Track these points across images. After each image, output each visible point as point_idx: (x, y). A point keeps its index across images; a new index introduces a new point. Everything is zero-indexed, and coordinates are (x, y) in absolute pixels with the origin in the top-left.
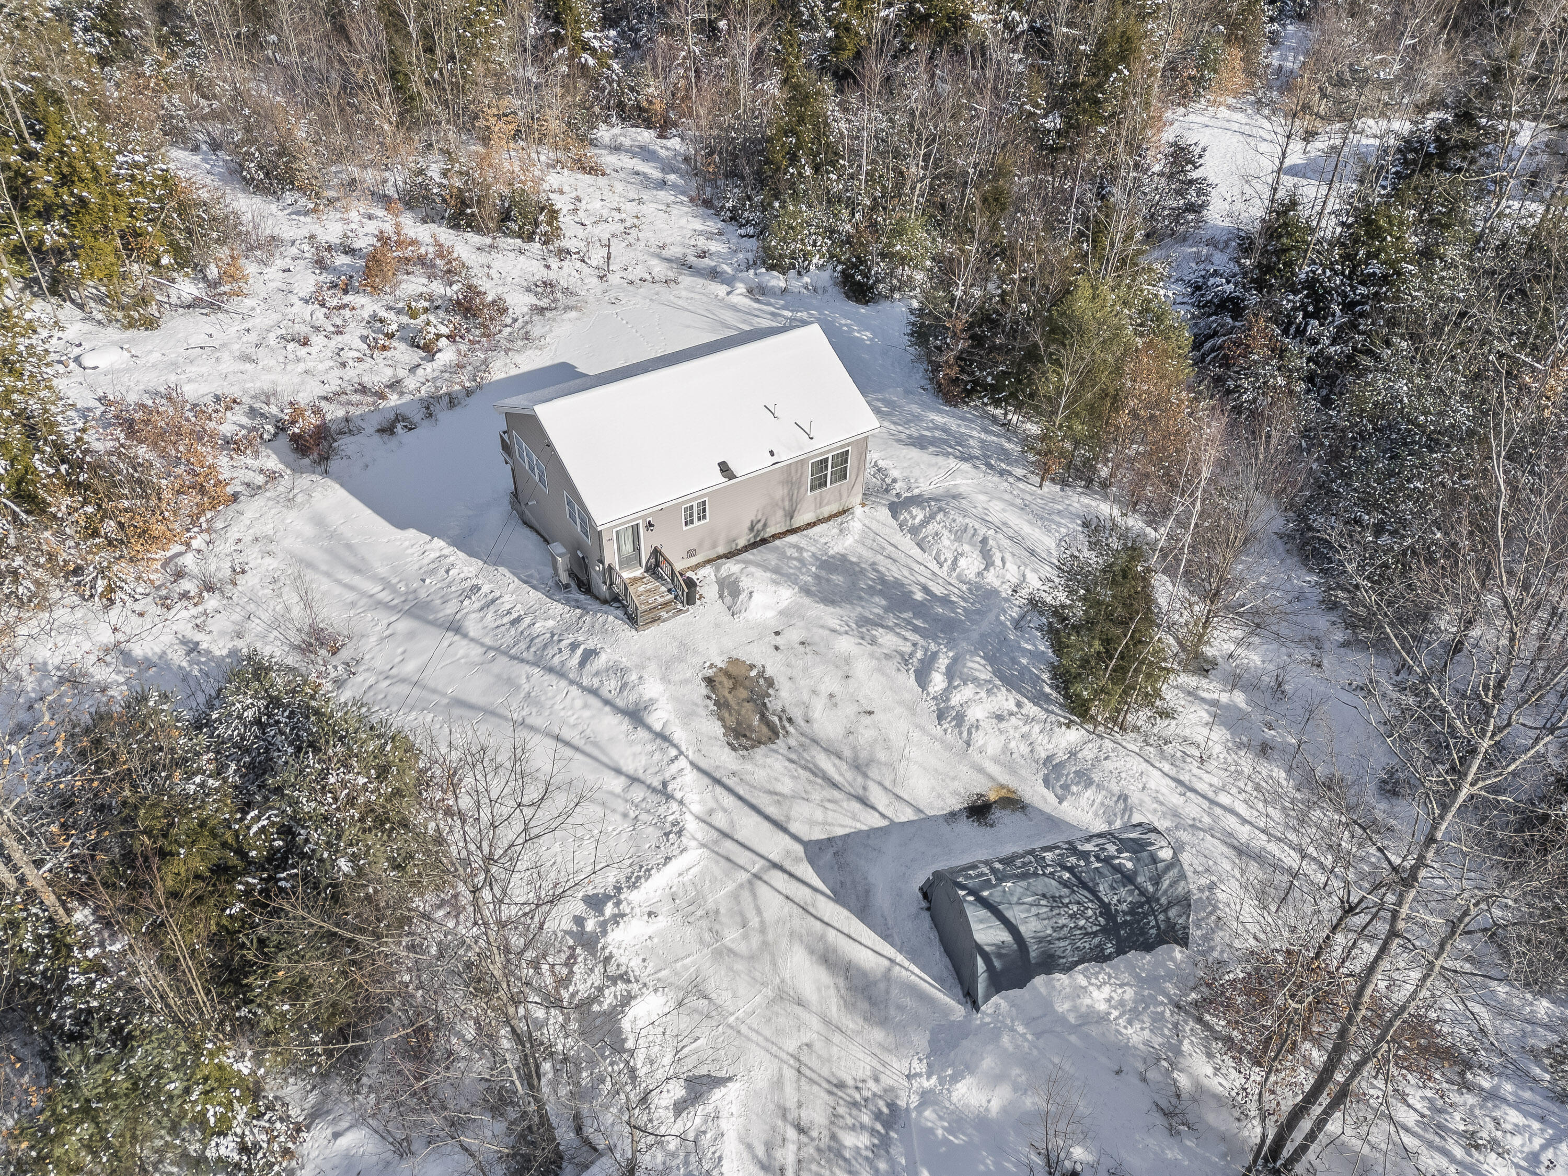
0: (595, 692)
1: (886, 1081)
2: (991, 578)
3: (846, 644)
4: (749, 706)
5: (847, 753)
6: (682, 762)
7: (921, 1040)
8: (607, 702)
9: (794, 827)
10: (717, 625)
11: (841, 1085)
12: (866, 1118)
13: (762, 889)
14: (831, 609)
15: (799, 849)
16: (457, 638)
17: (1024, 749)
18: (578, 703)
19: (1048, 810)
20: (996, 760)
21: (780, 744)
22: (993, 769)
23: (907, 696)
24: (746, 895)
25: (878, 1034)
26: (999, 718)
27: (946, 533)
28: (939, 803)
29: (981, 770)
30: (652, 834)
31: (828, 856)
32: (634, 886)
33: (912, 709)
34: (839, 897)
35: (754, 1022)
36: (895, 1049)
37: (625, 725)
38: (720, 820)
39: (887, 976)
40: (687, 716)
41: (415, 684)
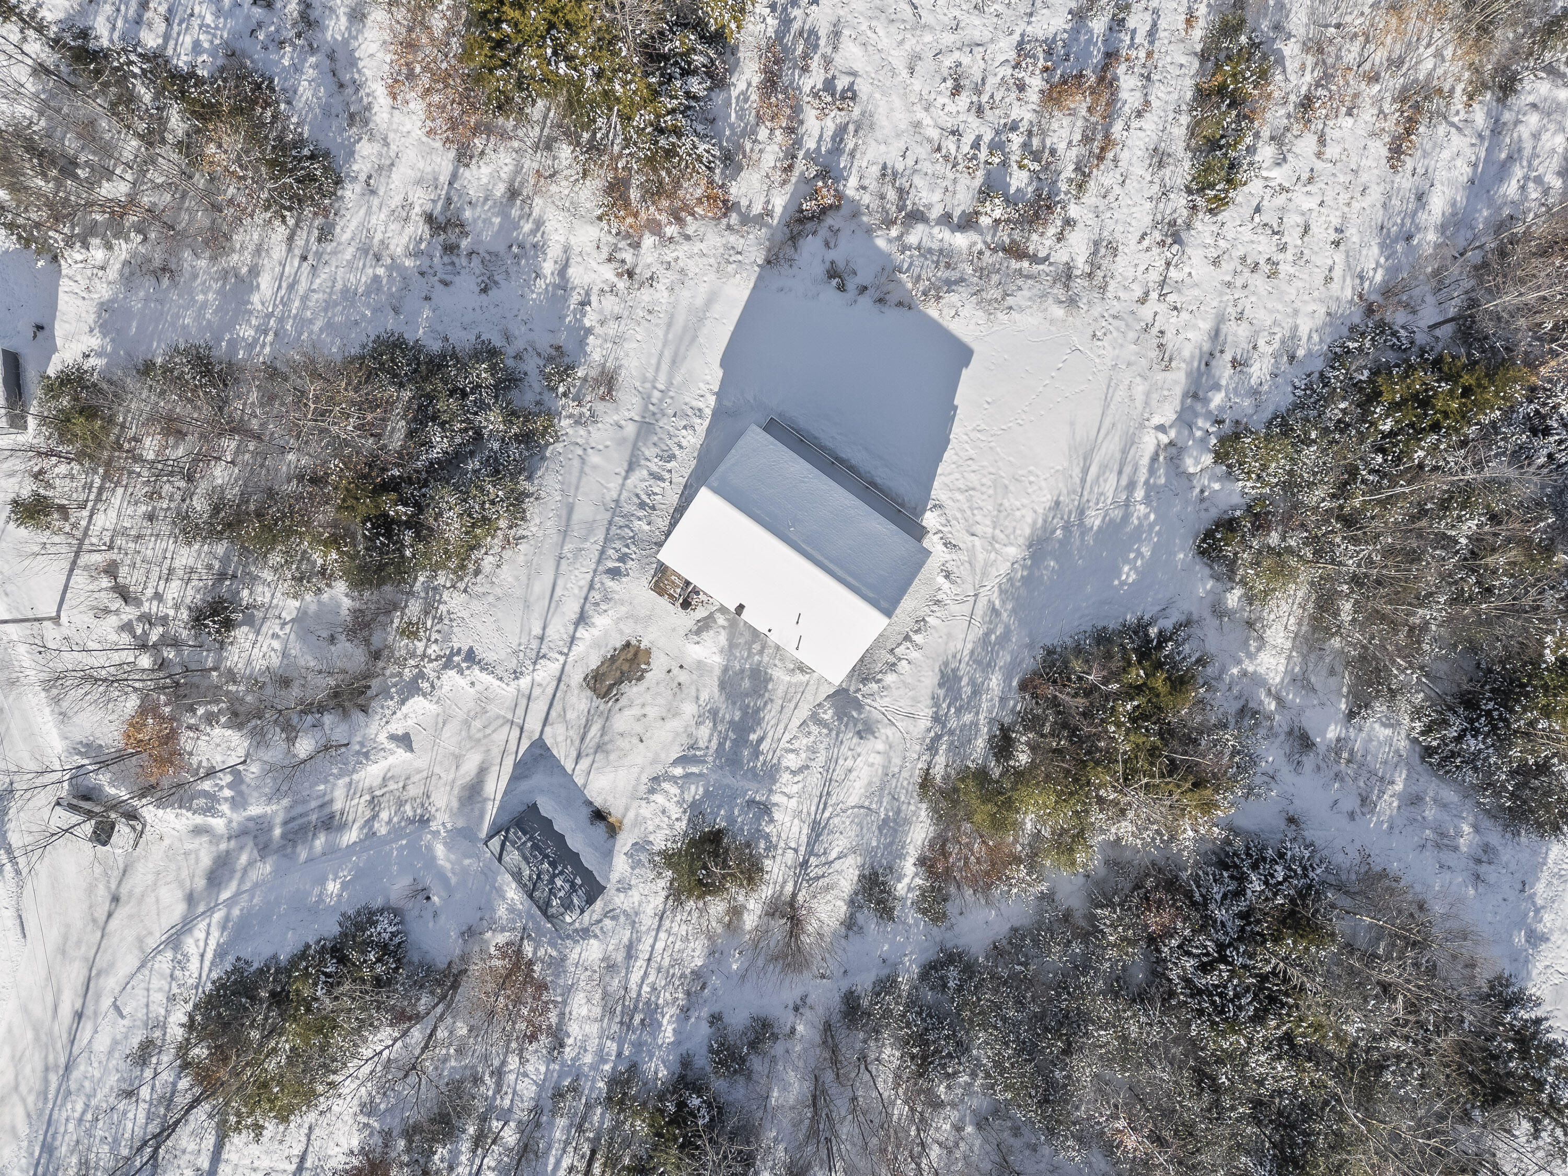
0: (591, 587)
1: (438, 815)
2: (786, 777)
3: (689, 709)
4: (618, 674)
5: (606, 738)
6: (562, 659)
7: (460, 824)
8: (586, 599)
9: (547, 729)
10: (674, 630)
11: (428, 797)
12: (419, 811)
13: (506, 728)
14: (716, 690)
15: (537, 736)
16: (623, 474)
17: (651, 828)
18: (582, 583)
19: (617, 847)
20: (637, 816)
21: (597, 702)
22: (631, 815)
23: (663, 756)
24: (500, 721)
25: (455, 804)
26: (664, 812)
27: (812, 739)
28: (594, 794)
29: (627, 809)
30: (513, 664)
31: (538, 751)
32: (482, 669)
33: (654, 762)
34: (517, 765)
35: (441, 750)
36: (452, 815)
37: (575, 617)
38: (537, 692)
39: (486, 800)
40: (596, 644)
41: (582, 471)
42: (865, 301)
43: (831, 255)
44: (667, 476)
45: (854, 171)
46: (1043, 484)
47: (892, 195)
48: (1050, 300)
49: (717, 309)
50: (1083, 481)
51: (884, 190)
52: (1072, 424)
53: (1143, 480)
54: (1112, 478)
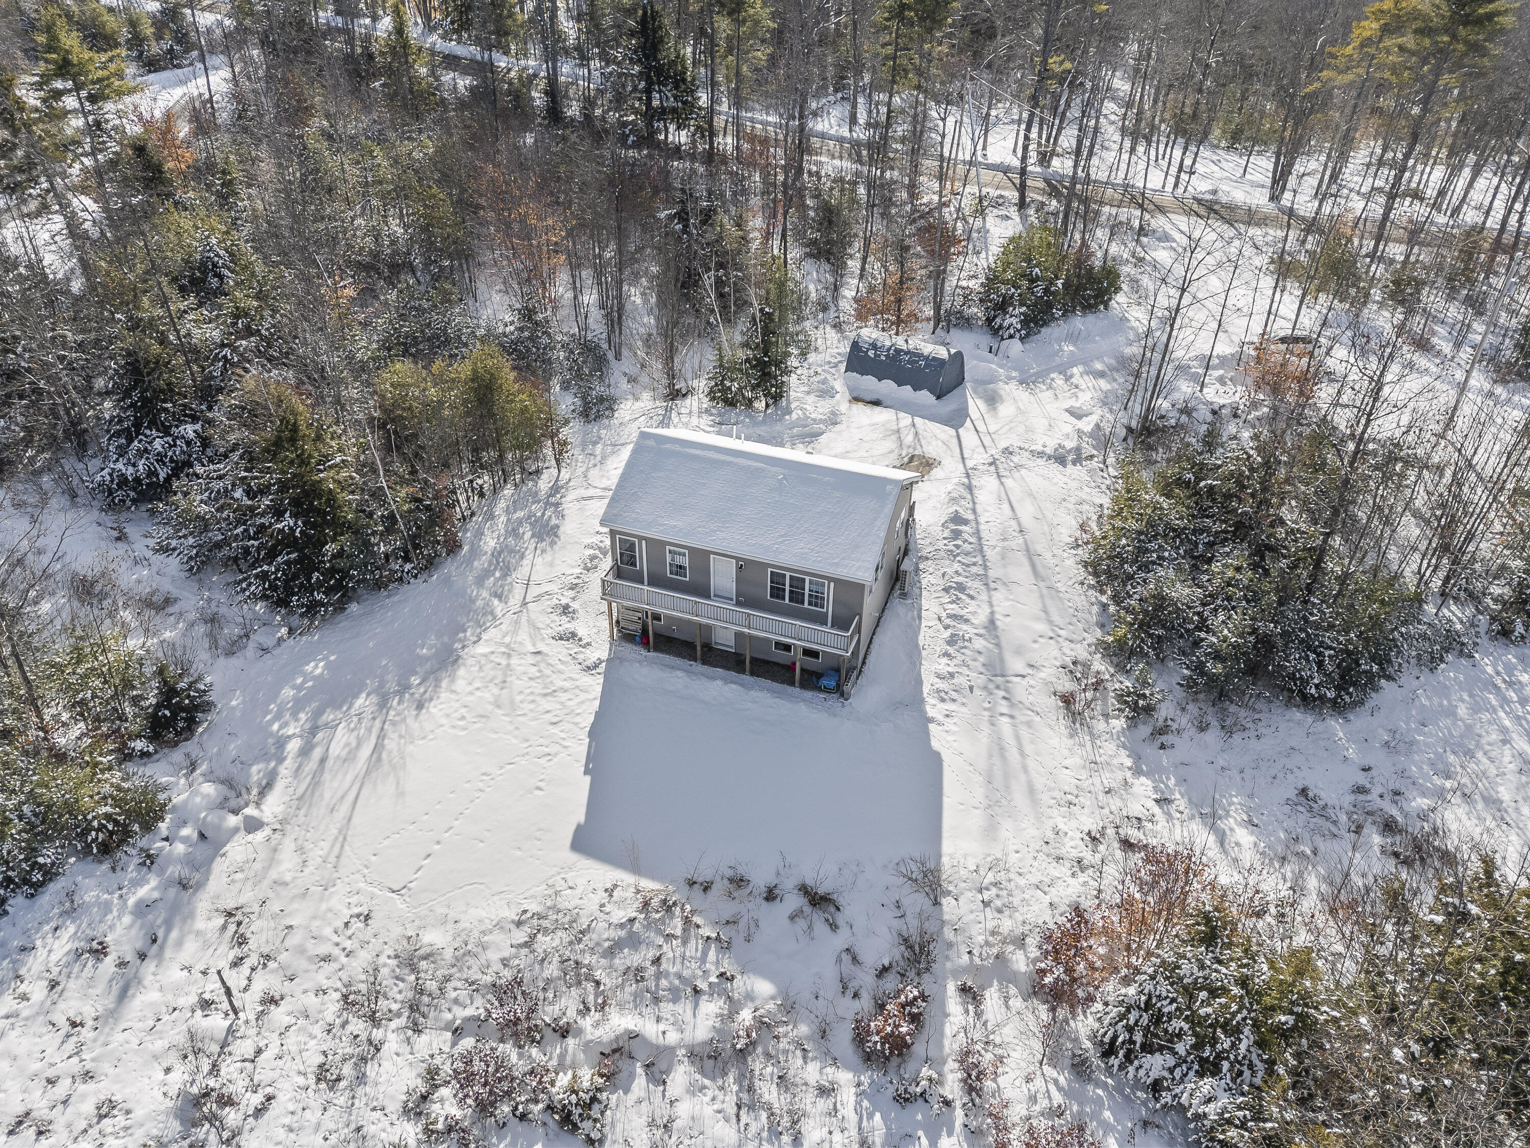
8: (974, 503)
9: (954, 435)
16: (997, 616)
18: (986, 514)
41: (1045, 611)
42: (760, 879)
43: (840, 940)
44: (948, 621)
45: (853, 1118)
46: (444, 721)
47: (769, 1092)
48: (448, 954)
49: (977, 819)
50: (381, 736)
51: (786, 1098)
52: (401, 794)
53: (288, 762)
54: (336, 749)
